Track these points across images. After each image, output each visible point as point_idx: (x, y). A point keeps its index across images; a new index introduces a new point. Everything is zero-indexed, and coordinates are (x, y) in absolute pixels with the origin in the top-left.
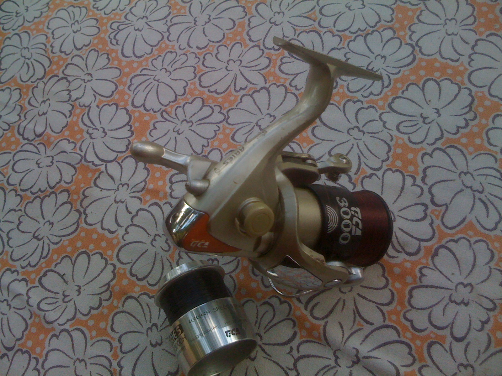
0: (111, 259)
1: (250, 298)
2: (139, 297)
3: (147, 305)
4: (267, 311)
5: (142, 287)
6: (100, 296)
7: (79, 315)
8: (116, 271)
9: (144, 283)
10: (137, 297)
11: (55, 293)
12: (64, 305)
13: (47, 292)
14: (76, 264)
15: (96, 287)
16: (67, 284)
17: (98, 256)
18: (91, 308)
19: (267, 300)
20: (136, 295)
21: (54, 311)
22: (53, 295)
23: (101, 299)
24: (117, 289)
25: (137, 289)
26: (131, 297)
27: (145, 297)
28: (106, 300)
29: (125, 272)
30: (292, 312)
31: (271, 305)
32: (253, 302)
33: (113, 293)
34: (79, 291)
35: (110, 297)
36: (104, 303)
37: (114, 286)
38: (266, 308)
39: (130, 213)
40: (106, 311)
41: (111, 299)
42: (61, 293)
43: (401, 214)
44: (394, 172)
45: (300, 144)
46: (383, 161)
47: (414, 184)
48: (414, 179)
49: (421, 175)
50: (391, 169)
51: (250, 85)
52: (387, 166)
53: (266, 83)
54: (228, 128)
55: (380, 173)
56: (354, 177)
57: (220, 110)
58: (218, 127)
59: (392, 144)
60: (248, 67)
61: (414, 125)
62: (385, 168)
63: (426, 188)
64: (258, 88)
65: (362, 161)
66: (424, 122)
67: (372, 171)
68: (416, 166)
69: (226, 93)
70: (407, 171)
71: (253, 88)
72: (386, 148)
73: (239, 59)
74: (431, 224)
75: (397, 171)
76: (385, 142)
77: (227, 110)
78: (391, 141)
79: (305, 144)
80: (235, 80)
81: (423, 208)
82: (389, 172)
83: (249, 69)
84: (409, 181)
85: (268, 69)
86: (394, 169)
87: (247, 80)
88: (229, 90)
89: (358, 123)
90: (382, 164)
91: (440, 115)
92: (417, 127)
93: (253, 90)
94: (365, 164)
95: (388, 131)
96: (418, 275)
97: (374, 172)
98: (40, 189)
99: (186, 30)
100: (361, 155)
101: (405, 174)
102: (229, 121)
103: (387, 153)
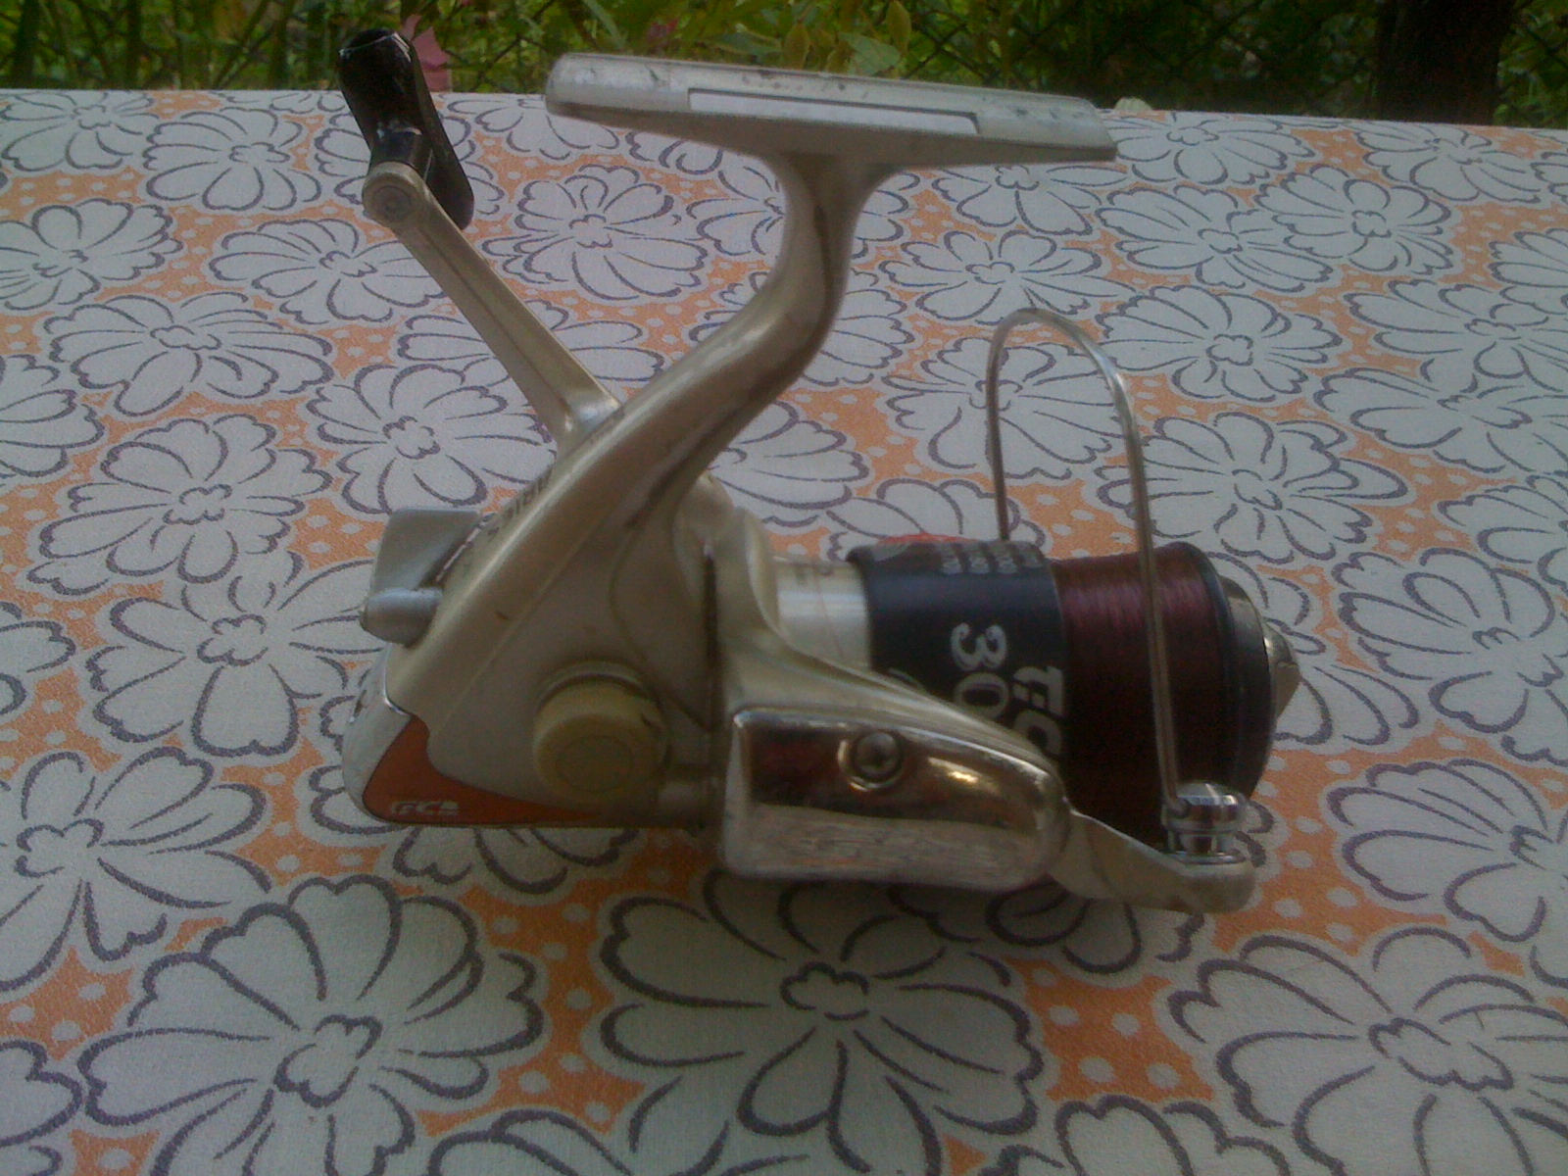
44: (1100, 1113)
46: (1021, 1079)
47: (1224, 1142)
48: (1208, 1117)
49: (1224, 1090)
50: (1079, 1107)
51: (177, 916)
53: (265, 884)
54: (109, 1143)
57: (38, 1064)
58: (46, 1151)
59: (1016, 996)
60: (143, 842)
63: (1283, 1141)
64: (232, 917)
65: (927, 1110)
67: (999, 1142)
68: (1178, 1059)
69: (45, 977)
72: (1003, 1020)
73: (84, 816)
76: (985, 995)
77: (76, 1053)
78: (1007, 982)
80: (89, 910)
82: (1082, 1120)
84: (1194, 1135)
85: (257, 830)
88: (64, 953)
89: (814, 950)
90: (1025, 1092)
93: (207, 931)
94: (950, 1116)
95: (968, 947)
97: (1012, 1141)
100: (903, 1081)
101: (1157, 1108)
102: (107, 1104)
103: (1020, 1038)
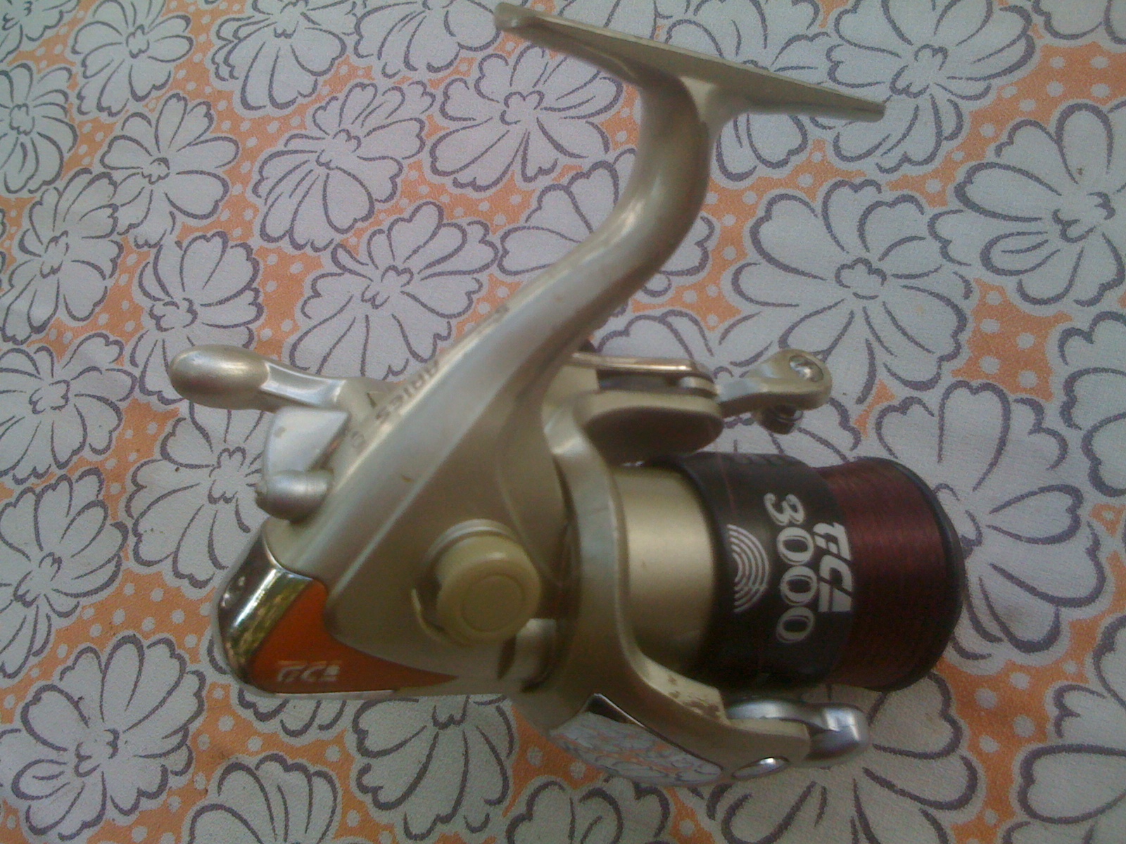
0: (195, 659)
1: (553, 778)
2: (257, 768)
3: (279, 789)
4: (599, 818)
5: (269, 739)
6: (162, 761)
7: (111, 813)
8: (204, 693)
9: (273, 726)
10: (252, 766)
11: (58, 749)
12: (77, 782)
13: (40, 747)
14: (110, 671)
15: (154, 735)
16: (86, 723)
17: (163, 650)
18: (141, 794)
19: (599, 784)
20: (251, 762)
21: (53, 797)
22: (53, 755)
23: (164, 771)
24: (204, 741)
25: (255, 744)
26: (238, 766)
27: (273, 768)
28: (176, 774)
29: (227, 696)
30: (670, 823)
31: (611, 801)
32: (561, 788)
33: (194, 754)
34: (114, 745)
35: (188, 765)
36: (174, 782)
37: (199, 733)
38: (597, 806)
39: (246, 529)
40: (175, 802)
41: (191, 770)
42: (72, 749)
43: (998, 520)
44: (975, 391)
45: (699, 319)
46: (942, 359)
47: (1038, 428)
48: (1038, 409)
49: (1060, 397)
50: (966, 385)
51: (564, 160)
52: (955, 373)
53: (607, 149)
54: (502, 283)
55: (932, 397)
56: (855, 411)
57: (485, 235)
58: (478, 281)
59: (968, 306)
60: (560, 110)
61: (1034, 248)
62: (947, 380)
63: (1074, 439)
64: (586, 165)
65: (878, 362)
66: (1064, 235)
67: (908, 392)
68: (1044, 371)
69: (499, 187)
70: (1017, 388)
71: (571, 168)
72: (952, 320)
73: (537, 89)
74: (1093, 552)
75: (986, 387)
76: (948, 302)
77: (501, 233)
78: (967, 296)
79: (712, 319)
80: (526, 149)
81: (1067, 501)
82: (962, 393)
83: (563, 114)
84: (1023, 417)
85: (613, 111)
86: (975, 383)
87: (558, 147)
88: (508, 176)
89: (867, 249)
90: (940, 367)
91: (1111, 213)
92: (1044, 252)
93: (573, 173)
94: (889, 370)
95: (957, 268)
96: (1052, 711)
97: (915, 394)
98: (35, 468)
99: (402, 24)
100: (875, 344)
101: (1011, 397)
102: (507, 263)
103: (955, 335)
